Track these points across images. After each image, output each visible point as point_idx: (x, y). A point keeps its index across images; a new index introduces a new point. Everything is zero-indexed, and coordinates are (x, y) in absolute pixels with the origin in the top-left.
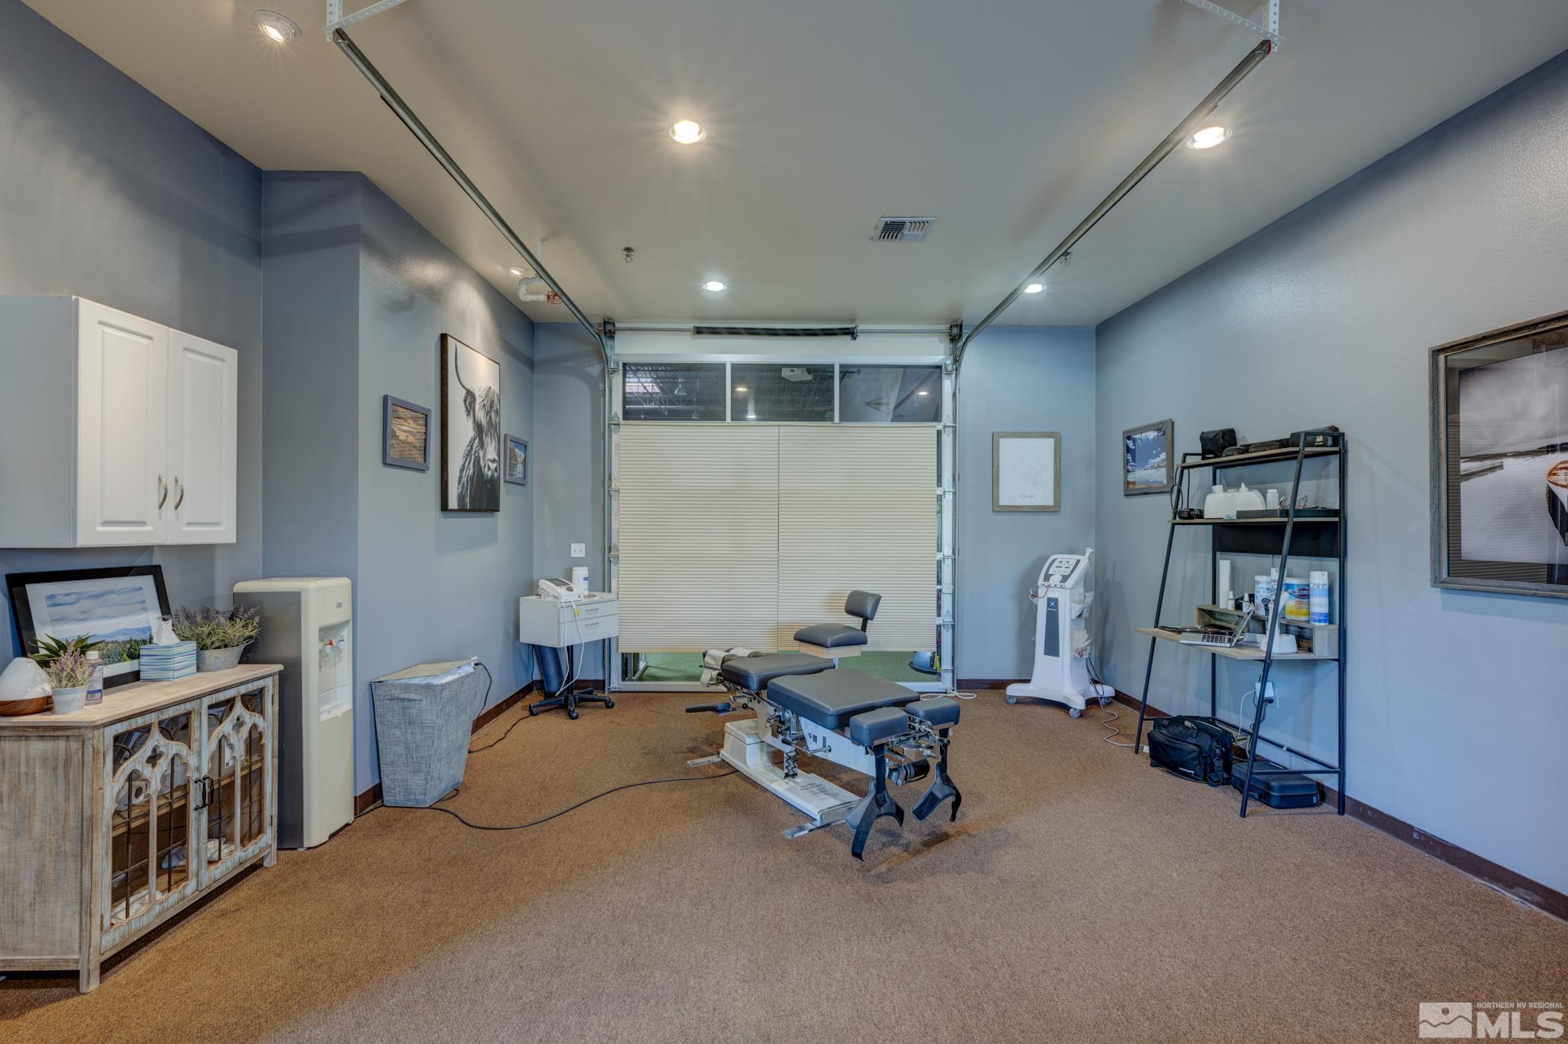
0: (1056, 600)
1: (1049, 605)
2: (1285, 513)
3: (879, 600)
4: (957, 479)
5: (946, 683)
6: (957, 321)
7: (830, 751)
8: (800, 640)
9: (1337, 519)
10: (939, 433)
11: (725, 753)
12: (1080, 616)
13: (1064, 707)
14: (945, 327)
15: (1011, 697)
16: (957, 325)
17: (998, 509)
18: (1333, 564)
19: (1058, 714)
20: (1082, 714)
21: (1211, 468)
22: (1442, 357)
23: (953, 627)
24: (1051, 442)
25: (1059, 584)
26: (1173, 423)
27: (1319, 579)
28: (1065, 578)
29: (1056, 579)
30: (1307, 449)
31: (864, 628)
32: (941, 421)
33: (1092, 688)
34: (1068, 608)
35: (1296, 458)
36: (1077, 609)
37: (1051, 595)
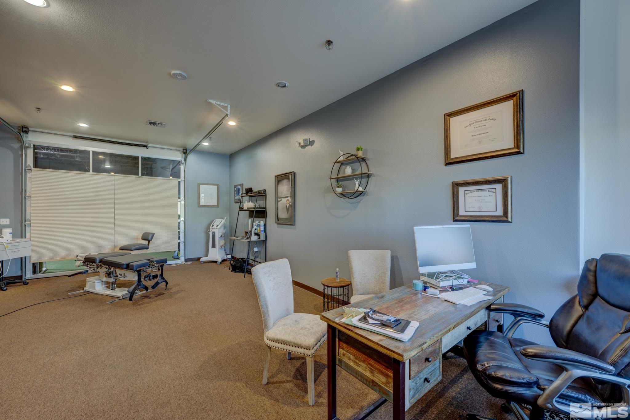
0: (215, 232)
1: (213, 234)
2: (254, 208)
3: (154, 235)
4: (185, 196)
5: (182, 260)
6: (185, 148)
7: (126, 277)
8: (122, 250)
9: (265, 210)
10: (179, 182)
11: (87, 288)
12: (221, 236)
13: (216, 262)
14: (181, 149)
15: (202, 261)
16: (185, 149)
17: (199, 206)
18: (264, 219)
19: (215, 264)
20: (221, 263)
21: (248, 197)
22: (276, 177)
23: (184, 242)
24: (216, 187)
25: (216, 228)
26: (243, 185)
27: (262, 223)
28: (217, 226)
29: (215, 226)
30: (258, 194)
31: (148, 244)
32: (180, 178)
33: (225, 256)
34: (218, 234)
35: (256, 196)
36: (220, 234)
37: (214, 231)
